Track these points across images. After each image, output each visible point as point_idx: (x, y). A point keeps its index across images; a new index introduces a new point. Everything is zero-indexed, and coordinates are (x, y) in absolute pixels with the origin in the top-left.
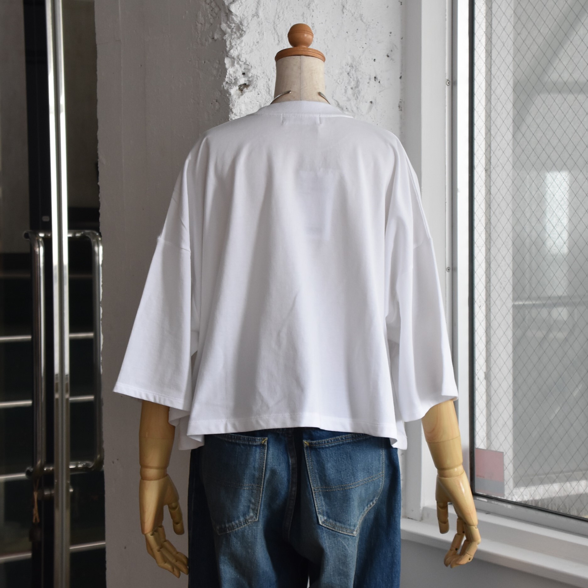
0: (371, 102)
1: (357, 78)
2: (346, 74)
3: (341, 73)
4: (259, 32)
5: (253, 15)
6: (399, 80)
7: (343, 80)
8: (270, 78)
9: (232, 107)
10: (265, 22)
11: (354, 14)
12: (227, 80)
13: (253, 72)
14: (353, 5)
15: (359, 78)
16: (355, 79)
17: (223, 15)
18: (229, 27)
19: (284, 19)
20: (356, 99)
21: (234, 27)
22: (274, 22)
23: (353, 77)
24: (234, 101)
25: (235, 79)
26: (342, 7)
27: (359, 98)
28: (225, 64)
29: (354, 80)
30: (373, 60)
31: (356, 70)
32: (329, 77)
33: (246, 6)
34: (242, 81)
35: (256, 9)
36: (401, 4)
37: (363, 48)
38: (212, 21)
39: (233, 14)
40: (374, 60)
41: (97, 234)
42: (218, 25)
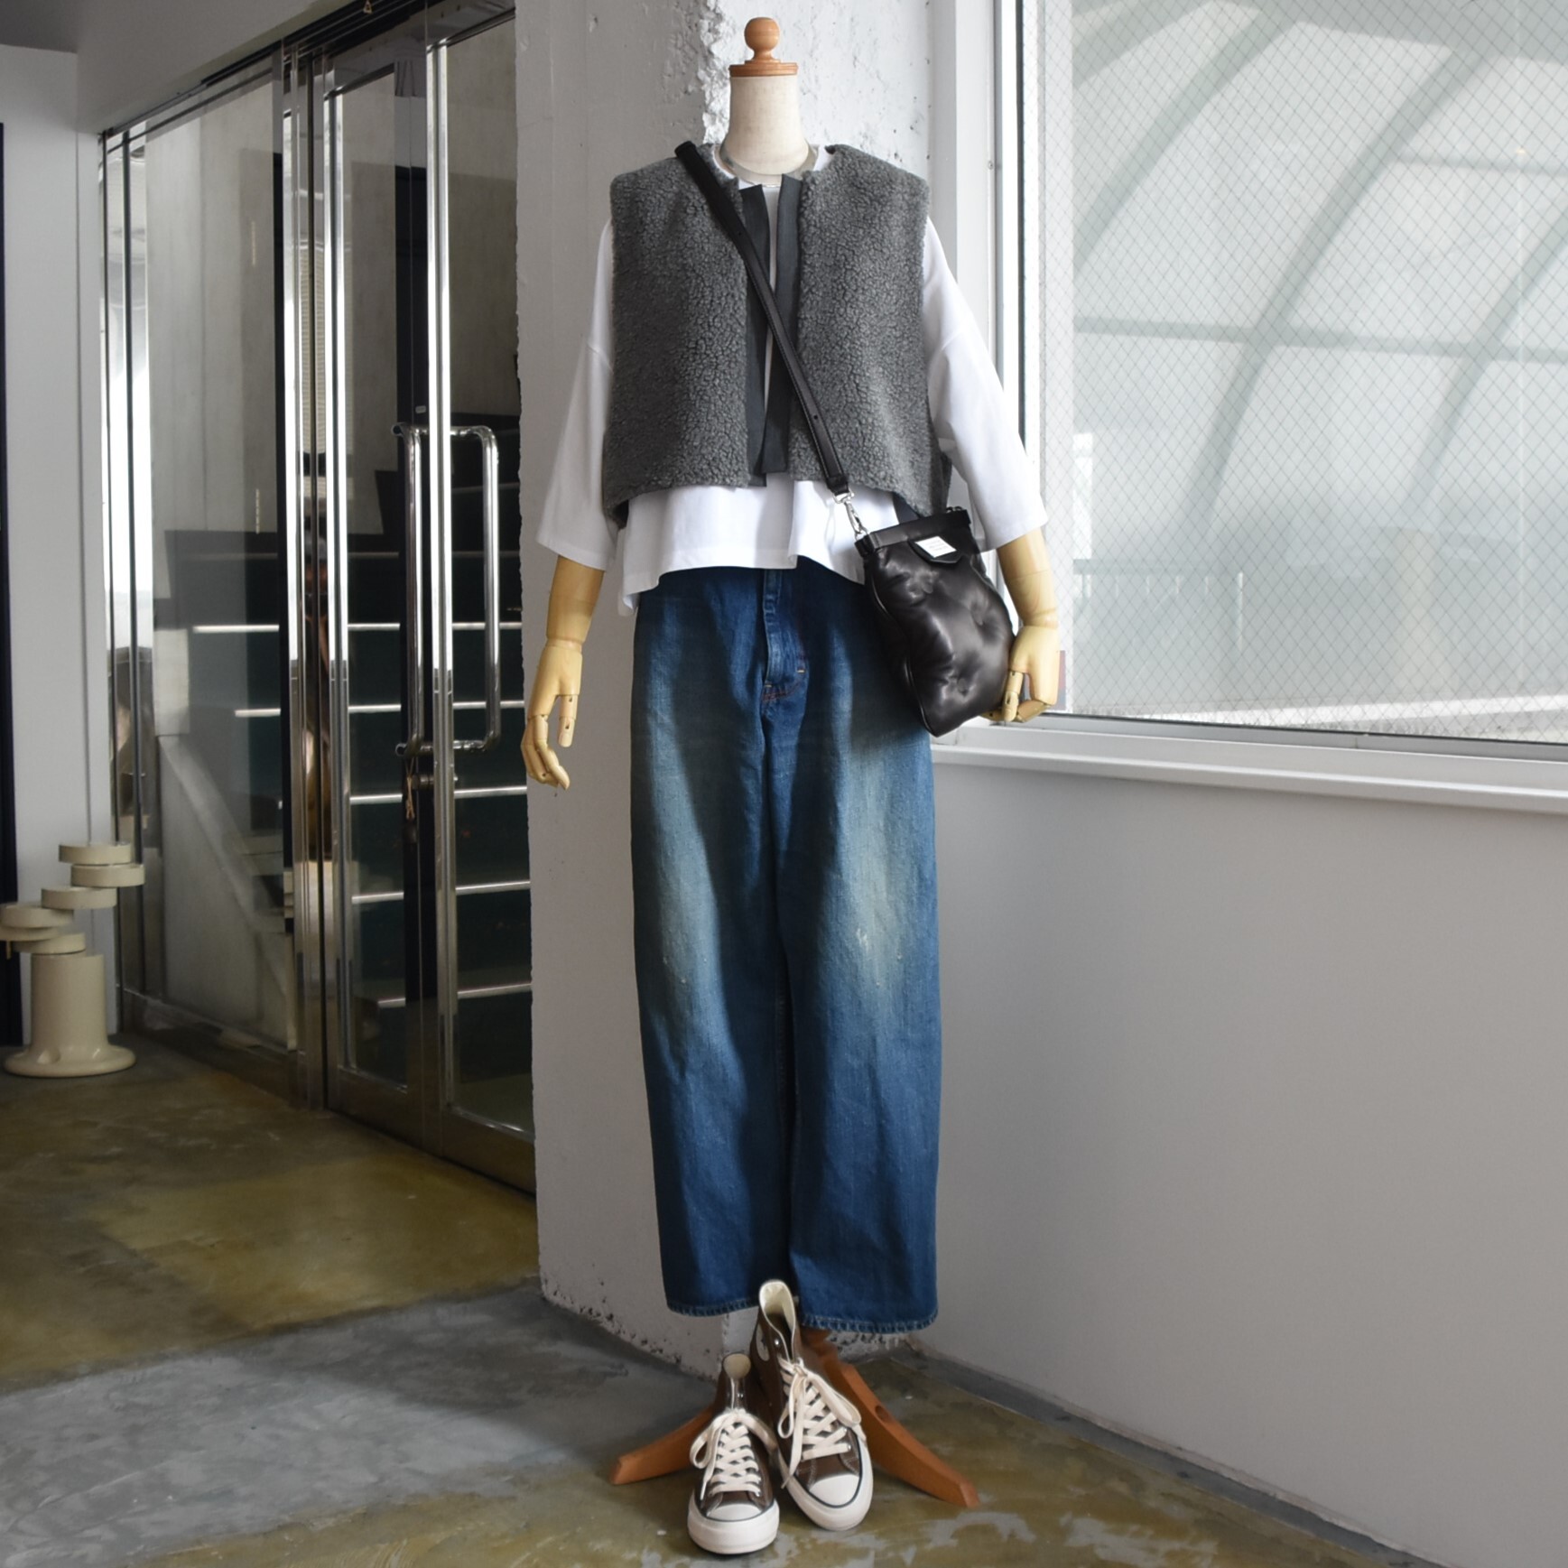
11: (869, 69)
14: (867, 57)
18: (709, 75)
21: (717, 74)
26: (854, 59)
28: (702, 122)
30: (893, 131)
33: (732, 47)
37: (880, 113)
38: (684, 69)
39: (715, 57)
40: (895, 131)
41: (490, 430)
42: (694, 74)
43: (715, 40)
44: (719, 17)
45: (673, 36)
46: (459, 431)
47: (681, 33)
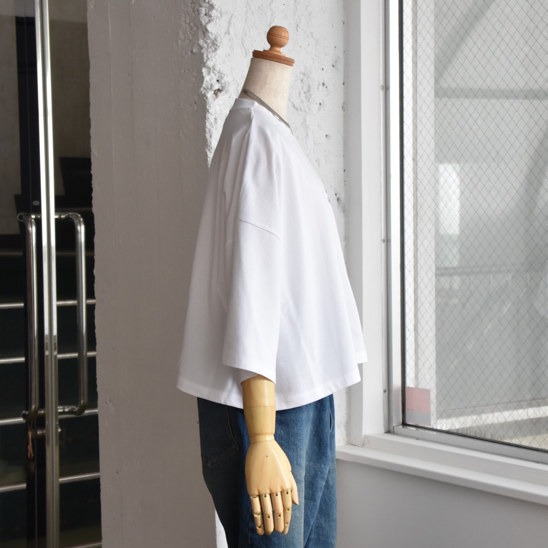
0: (320, 104)
2: (300, 81)
3: (296, 80)
4: (230, 47)
5: (225, 32)
6: (342, 85)
7: (297, 86)
8: (240, 84)
9: (209, 108)
10: (235, 38)
11: (306, 32)
12: (204, 86)
13: (225, 79)
14: (305, 24)
15: (310, 84)
16: (307, 85)
17: (200, 33)
18: (206, 42)
19: (250, 36)
20: (308, 102)
21: (210, 42)
22: (242, 39)
23: (305, 83)
24: (210, 104)
25: (210, 85)
26: (297, 26)
27: (310, 101)
28: (202, 73)
30: (321, 69)
31: (308, 78)
33: (220, 26)
34: (217, 86)
35: (228, 28)
36: (344, 24)
37: (313, 59)
38: (191, 38)
39: (209, 32)
40: (323, 69)
41: (79, 216)
42: (197, 41)
43: (209, 21)
44: (212, 7)
45: (183, 15)
46: (60, 215)
47: (189, 14)
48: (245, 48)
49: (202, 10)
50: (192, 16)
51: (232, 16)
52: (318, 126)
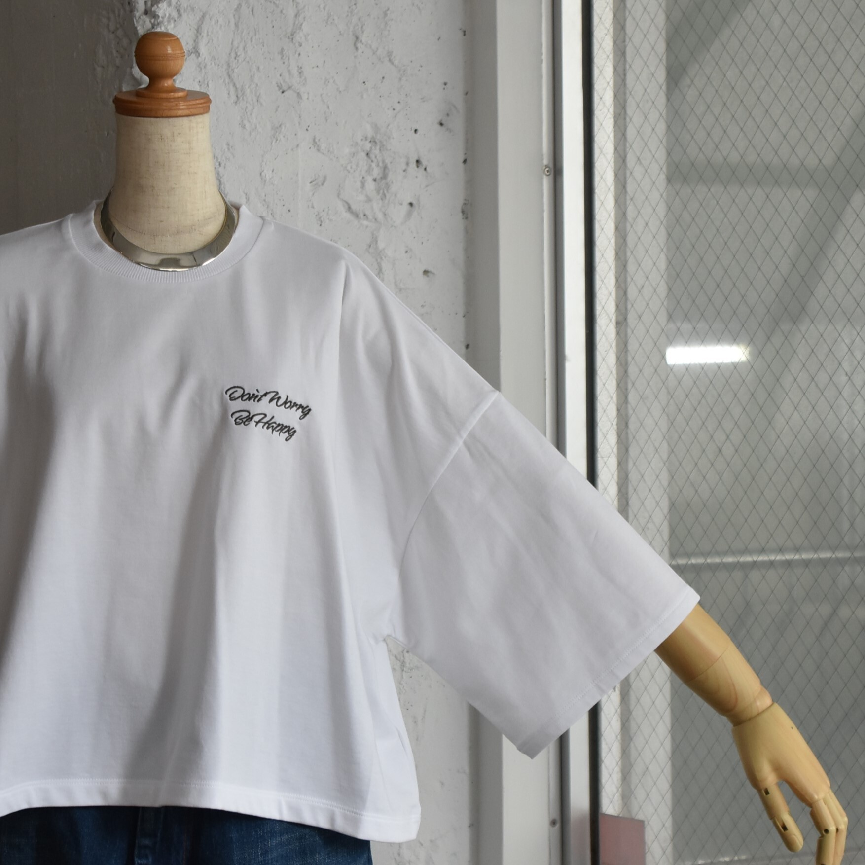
0: (411, 204)
1: (383, 161)
2: (364, 155)
3: (354, 154)
4: (199, 82)
5: (188, 51)
6: (461, 165)
7: (357, 165)
8: (221, 162)
10: (211, 64)
11: (376, 51)
14: (375, 35)
15: (388, 161)
16: (381, 164)
19: (247, 59)
20: (382, 199)
22: (229, 65)
23: (375, 161)
26: (355, 39)
27: (387, 197)
29: (378, 165)
30: (413, 131)
31: (382, 149)
32: (331, 159)
35: (195, 41)
36: (464, 35)
37: (394, 109)
38: (118, 61)
40: (416, 131)
45: (104, 13)
48: (234, 85)
49: (137, 3)
50: (119, 16)
51: (203, 17)
52: (406, 252)
